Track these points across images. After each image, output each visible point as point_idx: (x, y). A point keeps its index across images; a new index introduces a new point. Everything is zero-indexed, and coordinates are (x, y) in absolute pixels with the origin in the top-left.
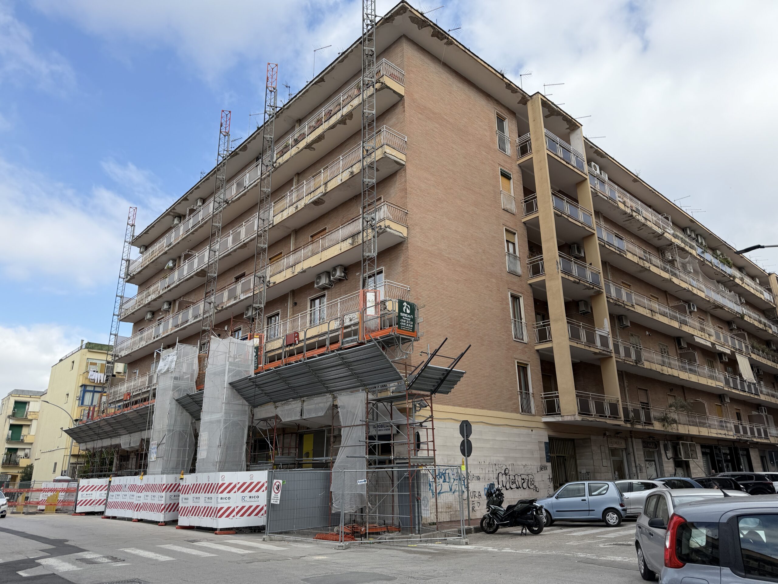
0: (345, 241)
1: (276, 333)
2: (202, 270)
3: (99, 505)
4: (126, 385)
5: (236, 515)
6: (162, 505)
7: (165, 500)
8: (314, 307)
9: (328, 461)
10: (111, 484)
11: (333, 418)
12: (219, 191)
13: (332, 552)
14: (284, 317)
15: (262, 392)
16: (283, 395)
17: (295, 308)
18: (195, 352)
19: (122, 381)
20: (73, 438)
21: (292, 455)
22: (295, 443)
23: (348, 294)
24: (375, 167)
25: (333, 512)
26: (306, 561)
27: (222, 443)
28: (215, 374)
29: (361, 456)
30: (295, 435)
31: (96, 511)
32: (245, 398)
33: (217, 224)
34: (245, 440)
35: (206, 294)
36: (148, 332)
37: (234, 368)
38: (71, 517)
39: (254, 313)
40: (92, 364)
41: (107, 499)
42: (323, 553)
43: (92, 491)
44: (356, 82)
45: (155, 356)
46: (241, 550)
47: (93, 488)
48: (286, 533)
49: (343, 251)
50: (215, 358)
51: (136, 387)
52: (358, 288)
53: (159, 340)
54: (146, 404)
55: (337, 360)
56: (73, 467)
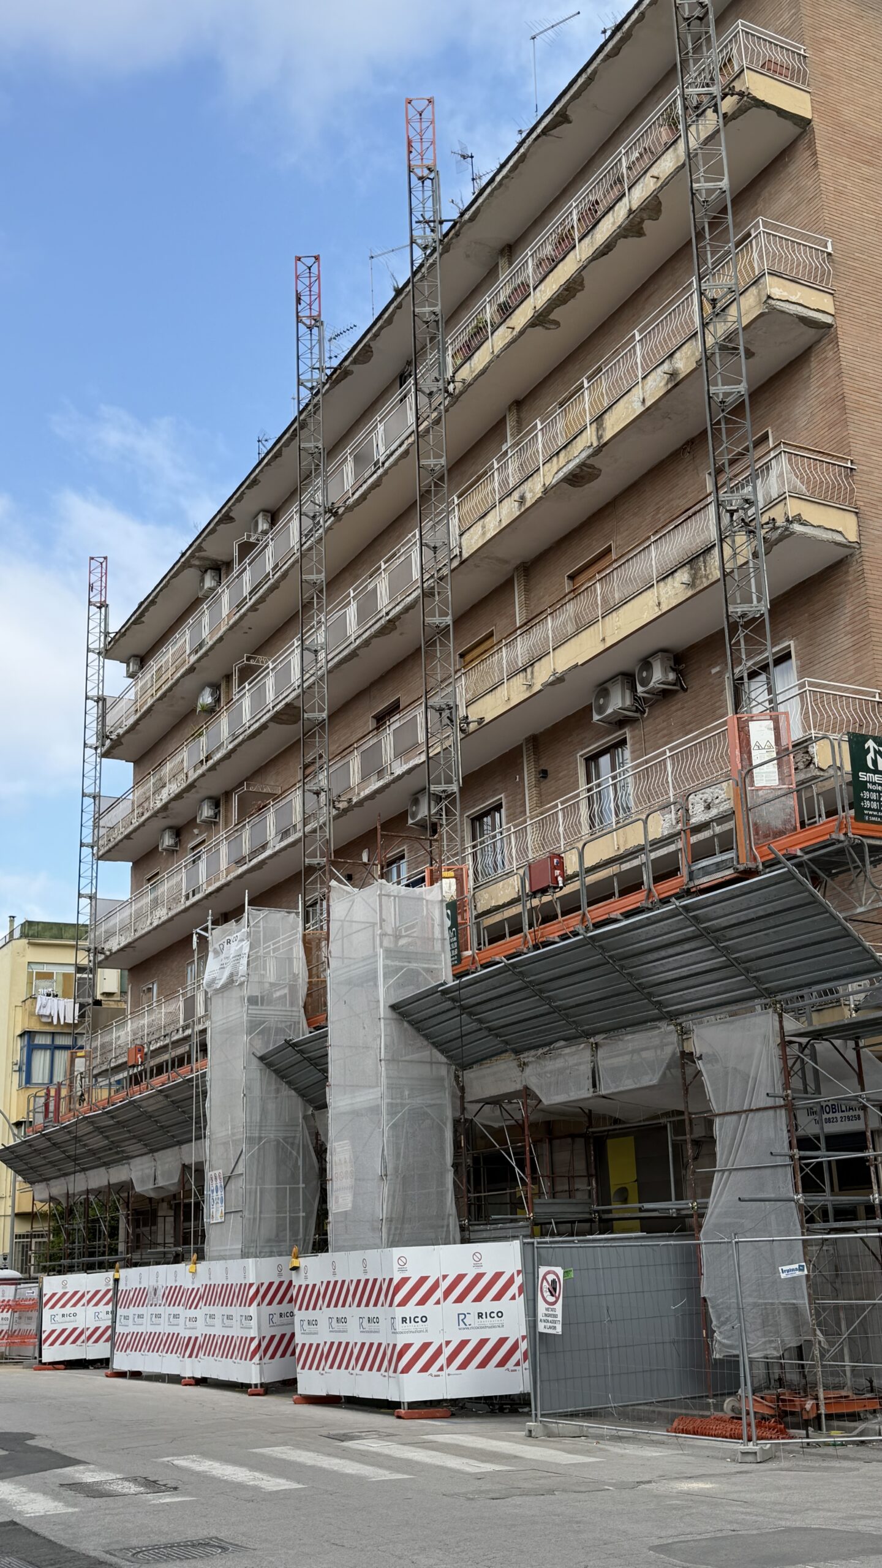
0: (670, 579)
1: (500, 861)
2: (287, 705)
3: (96, 1341)
4: (129, 1026)
5: (448, 1366)
6: (252, 1339)
7: (259, 1328)
8: (598, 777)
9: (684, 1212)
10: (120, 1288)
11: (687, 1090)
12: (309, 484)
13: (727, 1472)
14: (519, 812)
15: (479, 1026)
16: (539, 1032)
17: (543, 785)
18: (294, 927)
19: (119, 1015)
20: (16, 1171)
21: (581, 1197)
22: (584, 1162)
23: (691, 732)
24: (742, 348)
25: (717, 1355)
26: (656, 1496)
27: (390, 1166)
28: (350, 982)
29: (782, 1196)
30: (583, 1140)
31: (90, 1357)
32: (435, 1045)
33: (313, 577)
34: (449, 1159)
35: (304, 770)
36: (170, 884)
37: (397, 963)
38: (30, 1372)
39: (433, 811)
40: (41, 976)
41: (113, 1327)
42: (700, 1472)
43: (75, 1305)
44: (663, 105)
45: (195, 946)
46: (472, 1462)
47: (77, 1298)
48: (588, 1415)
49: (665, 608)
50: (346, 940)
51: (154, 1028)
52: (722, 711)
53: (200, 900)
54: (185, 1073)
55: (681, 925)
56: (22, 1243)
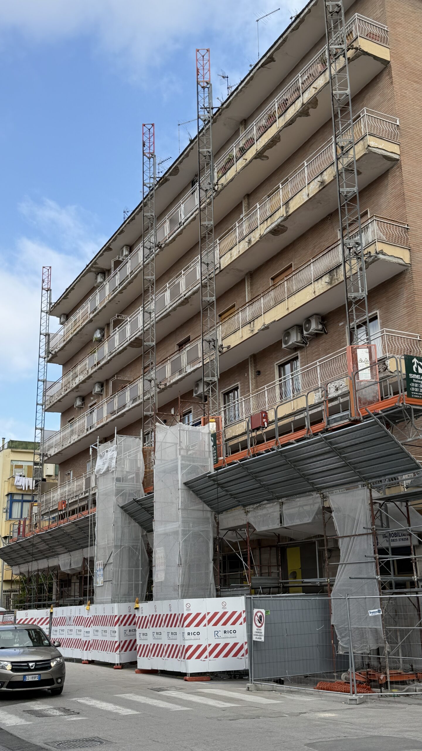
0: (320, 280)
1: (237, 414)
2: (136, 338)
4: (59, 491)
5: (210, 656)
6: (116, 642)
7: (119, 637)
8: (284, 375)
9: (323, 584)
10: (53, 617)
11: (325, 525)
12: (148, 233)
13: (342, 708)
14: (247, 391)
15: (226, 493)
16: (255, 496)
17: (258, 378)
18: (138, 445)
19: (54, 486)
20: (4, 560)
21: (274, 576)
22: (276, 559)
24: (355, 170)
25: (339, 653)
26: (308, 720)
27: (183, 560)
28: (164, 472)
29: (370, 577)
30: (275, 548)
32: (205, 502)
33: (150, 277)
34: (211, 557)
35: (144, 369)
36: (79, 423)
37: (188, 463)
39: (205, 390)
40: (17, 467)
42: (330, 708)
44: (319, 54)
45: (91, 453)
46: (220, 702)
49: (317, 294)
50: (163, 451)
51: (71, 492)
52: (344, 344)
53: (94, 431)
54: (85, 514)
55: (324, 446)
56: (6, 595)
